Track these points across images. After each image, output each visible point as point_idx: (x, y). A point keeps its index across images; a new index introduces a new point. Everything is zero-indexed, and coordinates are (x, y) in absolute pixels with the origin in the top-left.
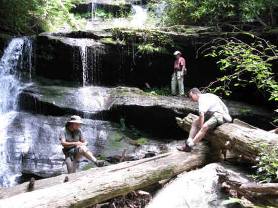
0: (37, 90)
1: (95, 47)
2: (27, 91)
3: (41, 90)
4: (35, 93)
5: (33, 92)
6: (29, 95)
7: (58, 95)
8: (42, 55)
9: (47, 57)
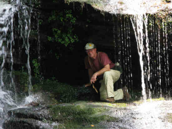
0: (46, 112)
1: (164, 14)
2: (26, 116)
3: (55, 110)
4: (41, 120)
5: (37, 118)
6: (30, 125)
7: (91, 121)
8: (52, 36)
9: (63, 40)
